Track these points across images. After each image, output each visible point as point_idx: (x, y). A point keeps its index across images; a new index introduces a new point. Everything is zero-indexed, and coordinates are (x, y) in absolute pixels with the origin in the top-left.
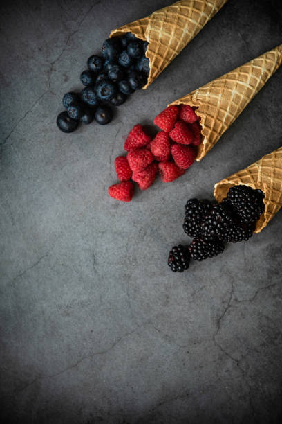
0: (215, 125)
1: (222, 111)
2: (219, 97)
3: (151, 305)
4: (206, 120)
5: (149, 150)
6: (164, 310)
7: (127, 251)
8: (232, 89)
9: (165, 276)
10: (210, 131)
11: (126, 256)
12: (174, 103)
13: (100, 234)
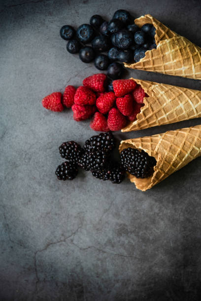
0: (150, 117)
1: (163, 112)
2: (168, 101)
3: (15, 197)
4: (147, 109)
5: (97, 97)
6: (20, 208)
7: (30, 148)
8: (181, 102)
9: (40, 186)
10: (144, 119)
11: (26, 152)
12: (136, 80)
13: (21, 123)
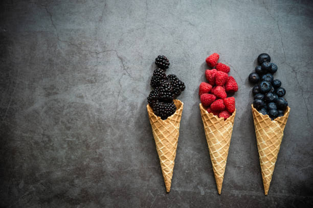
0: (211, 122)
1: (214, 131)
2: (222, 134)
3: (152, 35)
4: (216, 120)
5: (222, 86)
6: (145, 39)
8: (221, 142)
9: (160, 51)
10: (210, 118)
12: (235, 112)
13: (201, 36)
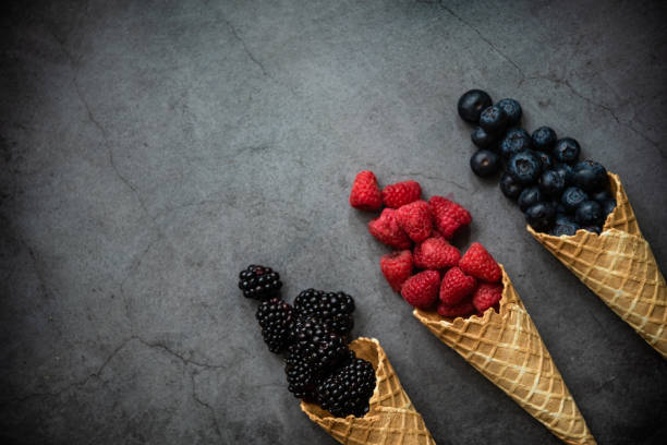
0: (470, 339)
1: (493, 351)
2: (514, 346)
3: (187, 238)
4: (479, 325)
5: (431, 236)
6: (179, 260)
7: (273, 201)
8: (527, 366)
9: (233, 260)
10: (460, 331)
11: (264, 199)
12: (504, 274)
13: (298, 158)
